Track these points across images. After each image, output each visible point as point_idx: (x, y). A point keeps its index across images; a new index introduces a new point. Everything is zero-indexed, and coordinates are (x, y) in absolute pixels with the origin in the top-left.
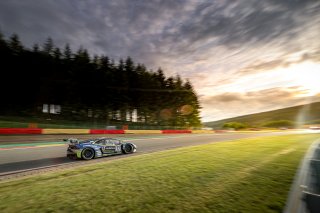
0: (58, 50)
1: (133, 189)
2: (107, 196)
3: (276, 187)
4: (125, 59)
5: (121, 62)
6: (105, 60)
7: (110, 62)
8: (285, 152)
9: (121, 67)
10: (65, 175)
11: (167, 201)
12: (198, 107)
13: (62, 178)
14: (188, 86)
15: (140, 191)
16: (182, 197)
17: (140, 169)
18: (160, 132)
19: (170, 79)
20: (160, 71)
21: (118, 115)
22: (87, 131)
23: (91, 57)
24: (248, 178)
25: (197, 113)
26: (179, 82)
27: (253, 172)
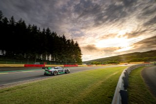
0: (6, 19)
1: (49, 95)
2: (34, 100)
3: (110, 88)
4: (46, 29)
5: (44, 30)
6: (35, 28)
7: (38, 29)
8: (114, 74)
9: (44, 32)
10: (8, 91)
11: (66, 99)
12: (81, 54)
13: (6, 92)
14: (77, 45)
15: (52, 96)
16: (73, 96)
17: (52, 84)
18: (63, 66)
19: (69, 41)
20: (64, 37)
21: (41, 57)
22: (23, 65)
23: (27, 25)
24: (101, 86)
25: (81, 57)
26: (73, 42)
27: (103, 83)
